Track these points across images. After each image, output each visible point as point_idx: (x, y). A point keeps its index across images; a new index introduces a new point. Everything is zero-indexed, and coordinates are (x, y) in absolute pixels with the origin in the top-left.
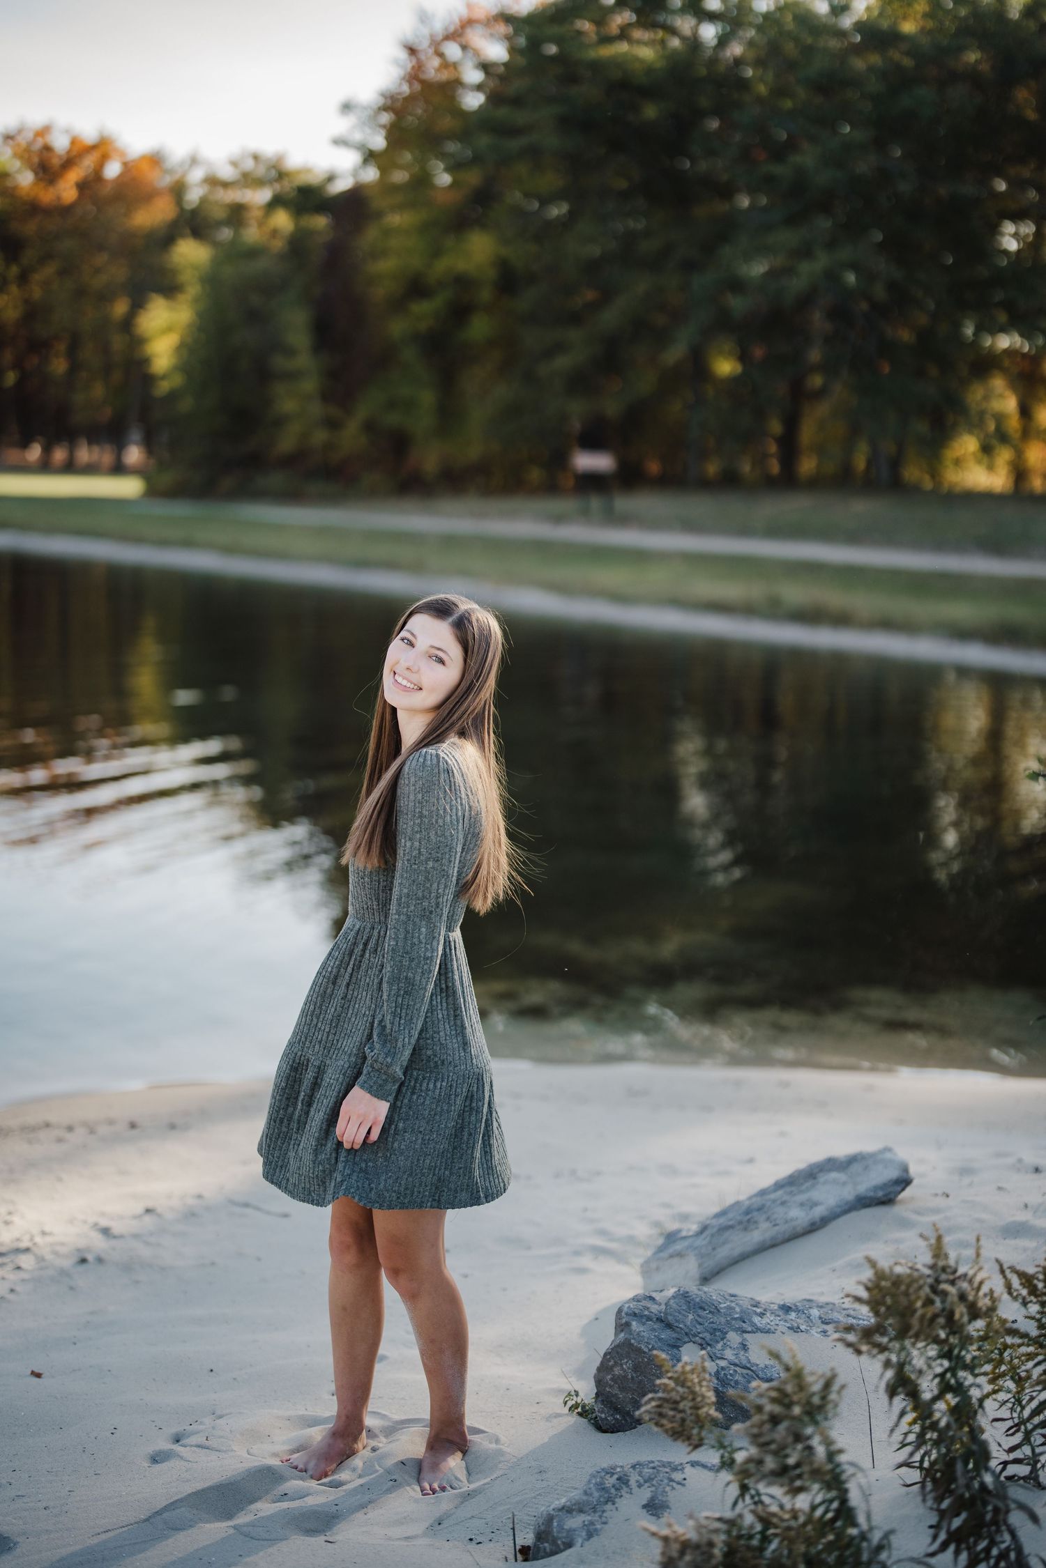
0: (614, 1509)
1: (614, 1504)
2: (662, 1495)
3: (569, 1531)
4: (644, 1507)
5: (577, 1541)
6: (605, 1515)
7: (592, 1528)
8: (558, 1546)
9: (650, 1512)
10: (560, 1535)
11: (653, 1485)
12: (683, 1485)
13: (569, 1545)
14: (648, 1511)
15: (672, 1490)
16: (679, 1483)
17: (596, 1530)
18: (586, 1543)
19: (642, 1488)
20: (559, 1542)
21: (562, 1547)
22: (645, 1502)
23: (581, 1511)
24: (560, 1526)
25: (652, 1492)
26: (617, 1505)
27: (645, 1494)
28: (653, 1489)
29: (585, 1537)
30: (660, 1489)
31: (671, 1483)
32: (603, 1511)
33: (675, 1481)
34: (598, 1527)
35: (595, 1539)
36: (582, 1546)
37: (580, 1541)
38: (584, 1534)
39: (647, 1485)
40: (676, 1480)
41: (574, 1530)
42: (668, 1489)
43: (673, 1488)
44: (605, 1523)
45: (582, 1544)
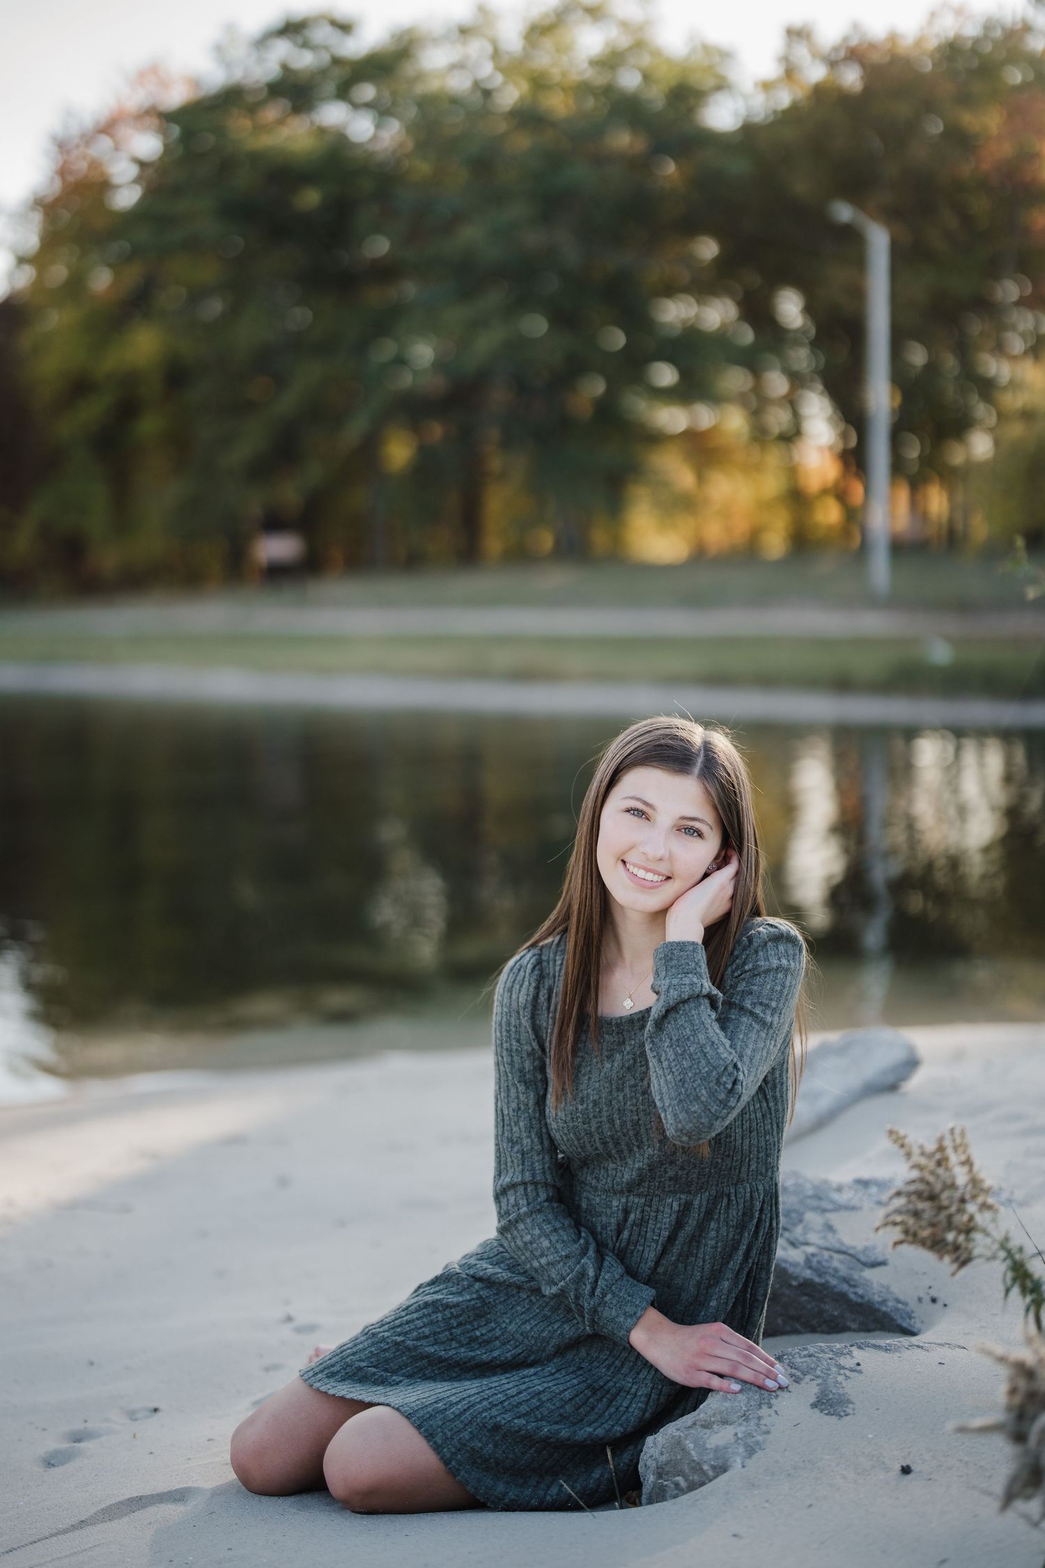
0: (774, 1414)
1: (770, 1407)
2: (835, 1386)
3: (717, 1449)
4: (814, 1406)
5: (735, 1461)
6: (763, 1422)
7: (750, 1441)
8: (704, 1473)
9: (826, 1412)
10: (705, 1458)
11: (818, 1377)
12: (860, 1372)
13: (721, 1469)
14: (822, 1411)
15: (846, 1380)
16: (852, 1370)
17: (757, 1443)
18: (749, 1462)
19: (802, 1382)
20: (705, 1467)
21: (711, 1473)
22: (813, 1399)
23: (725, 1422)
24: (702, 1448)
25: (818, 1385)
26: (774, 1408)
27: (810, 1389)
28: (820, 1381)
29: (745, 1454)
30: (831, 1380)
31: (842, 1371)
32: (759, 1418)
33: (845, 1368)
34: (760, 1438)
35: (759, 1454)
36: (743, 1467)
37: (739, 1460)
38: (741, 1450)
39: (808, 1377)
40: (847, 1367)
41: (725, 1448)
42: (840, 1378)
43: (847, 1378)
44: (768, 1432)
45: (742, 1463)
